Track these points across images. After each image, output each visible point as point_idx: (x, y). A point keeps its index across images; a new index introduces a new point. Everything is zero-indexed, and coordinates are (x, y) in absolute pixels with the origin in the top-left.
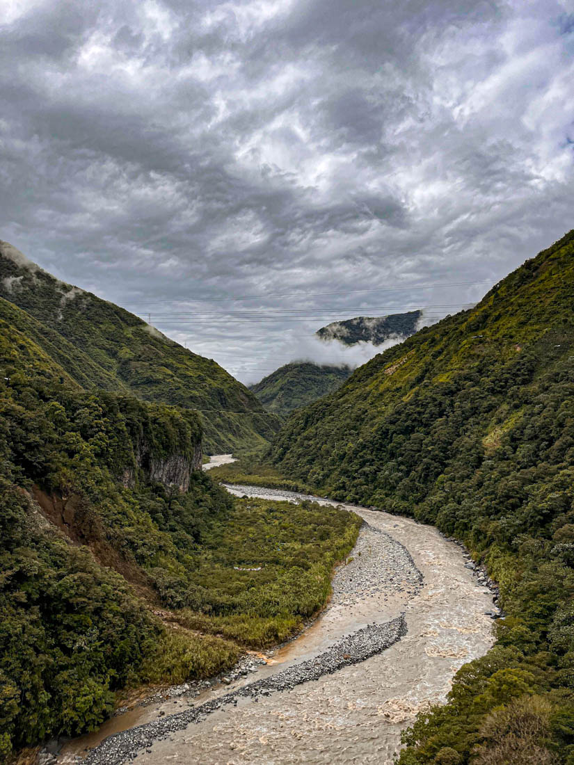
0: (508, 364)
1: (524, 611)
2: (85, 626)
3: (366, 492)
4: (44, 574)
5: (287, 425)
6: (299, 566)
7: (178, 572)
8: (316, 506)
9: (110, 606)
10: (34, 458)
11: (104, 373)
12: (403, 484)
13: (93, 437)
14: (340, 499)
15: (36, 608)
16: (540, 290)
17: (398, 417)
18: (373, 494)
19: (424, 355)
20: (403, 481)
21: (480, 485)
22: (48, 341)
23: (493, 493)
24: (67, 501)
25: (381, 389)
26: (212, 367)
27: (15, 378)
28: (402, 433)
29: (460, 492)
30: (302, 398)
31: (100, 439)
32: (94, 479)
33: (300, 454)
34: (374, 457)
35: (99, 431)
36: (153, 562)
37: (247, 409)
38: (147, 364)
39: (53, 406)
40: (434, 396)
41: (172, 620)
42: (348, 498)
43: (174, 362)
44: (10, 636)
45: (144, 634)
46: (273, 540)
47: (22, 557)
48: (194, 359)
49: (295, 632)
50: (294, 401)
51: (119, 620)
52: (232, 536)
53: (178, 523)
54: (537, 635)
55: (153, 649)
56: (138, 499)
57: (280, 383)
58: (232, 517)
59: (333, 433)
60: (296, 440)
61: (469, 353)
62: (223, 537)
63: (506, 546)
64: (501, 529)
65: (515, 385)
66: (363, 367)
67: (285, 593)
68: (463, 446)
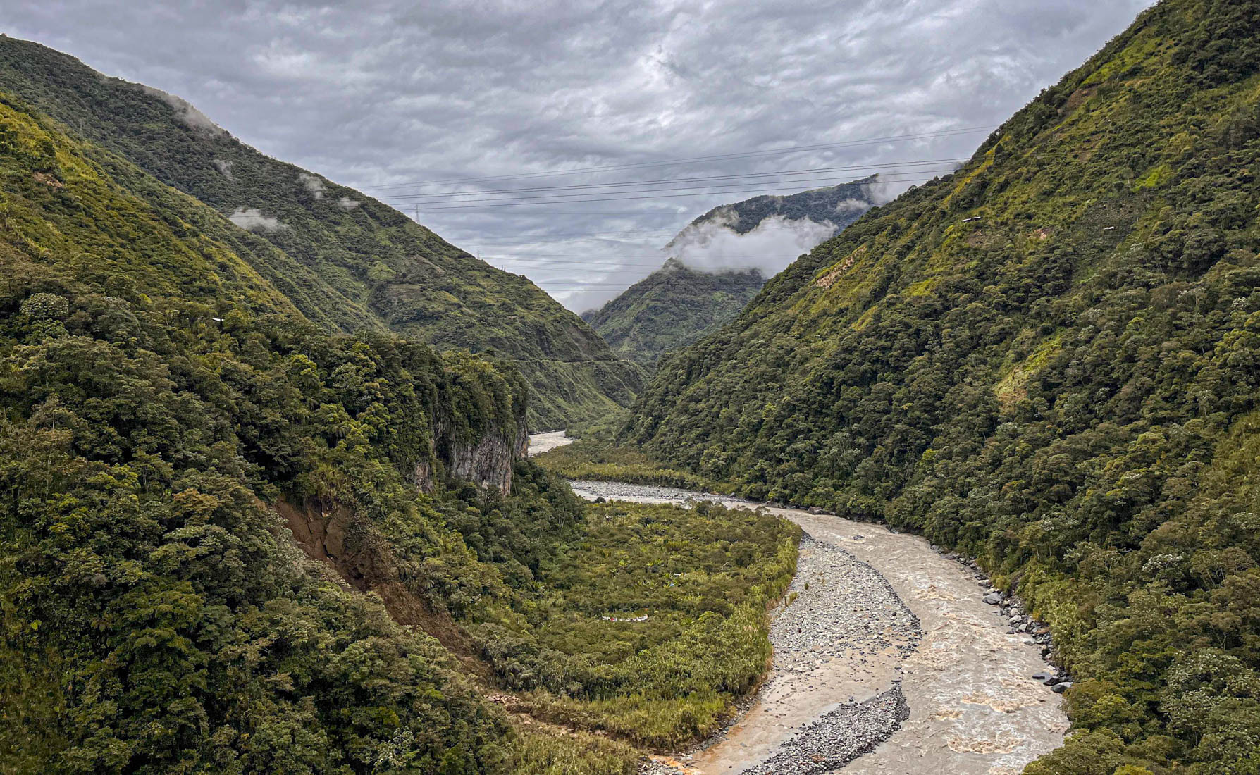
0: (1028, 261)
1: (1110, 670)
2: (388, 725)
3: (801, 484)
4: (318, 643)
5: (655, 380)
6: (715, 611)
7: (518, 629)
8: (721, 511)
9: (424, 690)
10: (274, 448)
11: (349, 307)
12: (864, 468)
13: (363, 410)
14: (758, 497)
15: (309, 700)
16: (1072, 138)
17: (848, 357)
18: (812, 487)
19: (883, 253)
20: (864, 463)
21: (996, 463)
22: (255, 257)
23: (1022, 476)
24: (330, 518)
25: (814, 311)
26: (524, 288)
27: (232, 318)
28: (856, 383)
29: (962, 477)
30: (671, 334)
31: (376, 414)
32: (373, 481)
33: (684, 426)
34: (810, 425)
35: (373, 400)
36: (476, 614)
37: (584, 355)
38: (417, 287)
39: (297, 361)
40: (906, 320)
41: (519, 710)
42: (771, 495)
43: (461, 282)
44: (273, 749)
45: (480, 734)
46: (660, 569)
47: (279, 615)
48: (493, 276)
49: (723, 720)
50: (661, 339)
51: (442, 714)
52: (591, 565)
53: (505, 547)
54: (1140, 708)
55: (497, 759)
56: (440, 511)
57: (634, 310)
58: (585, 534)
59: (738, 388)
60: (675, 403)
61: (959, 246)
62: (575, 567)
63: (1053, 564)
64: (1044, 535)
65: (1042, 296)
66: (778, 278)
67: (697, 657)
68: (962, 401)
